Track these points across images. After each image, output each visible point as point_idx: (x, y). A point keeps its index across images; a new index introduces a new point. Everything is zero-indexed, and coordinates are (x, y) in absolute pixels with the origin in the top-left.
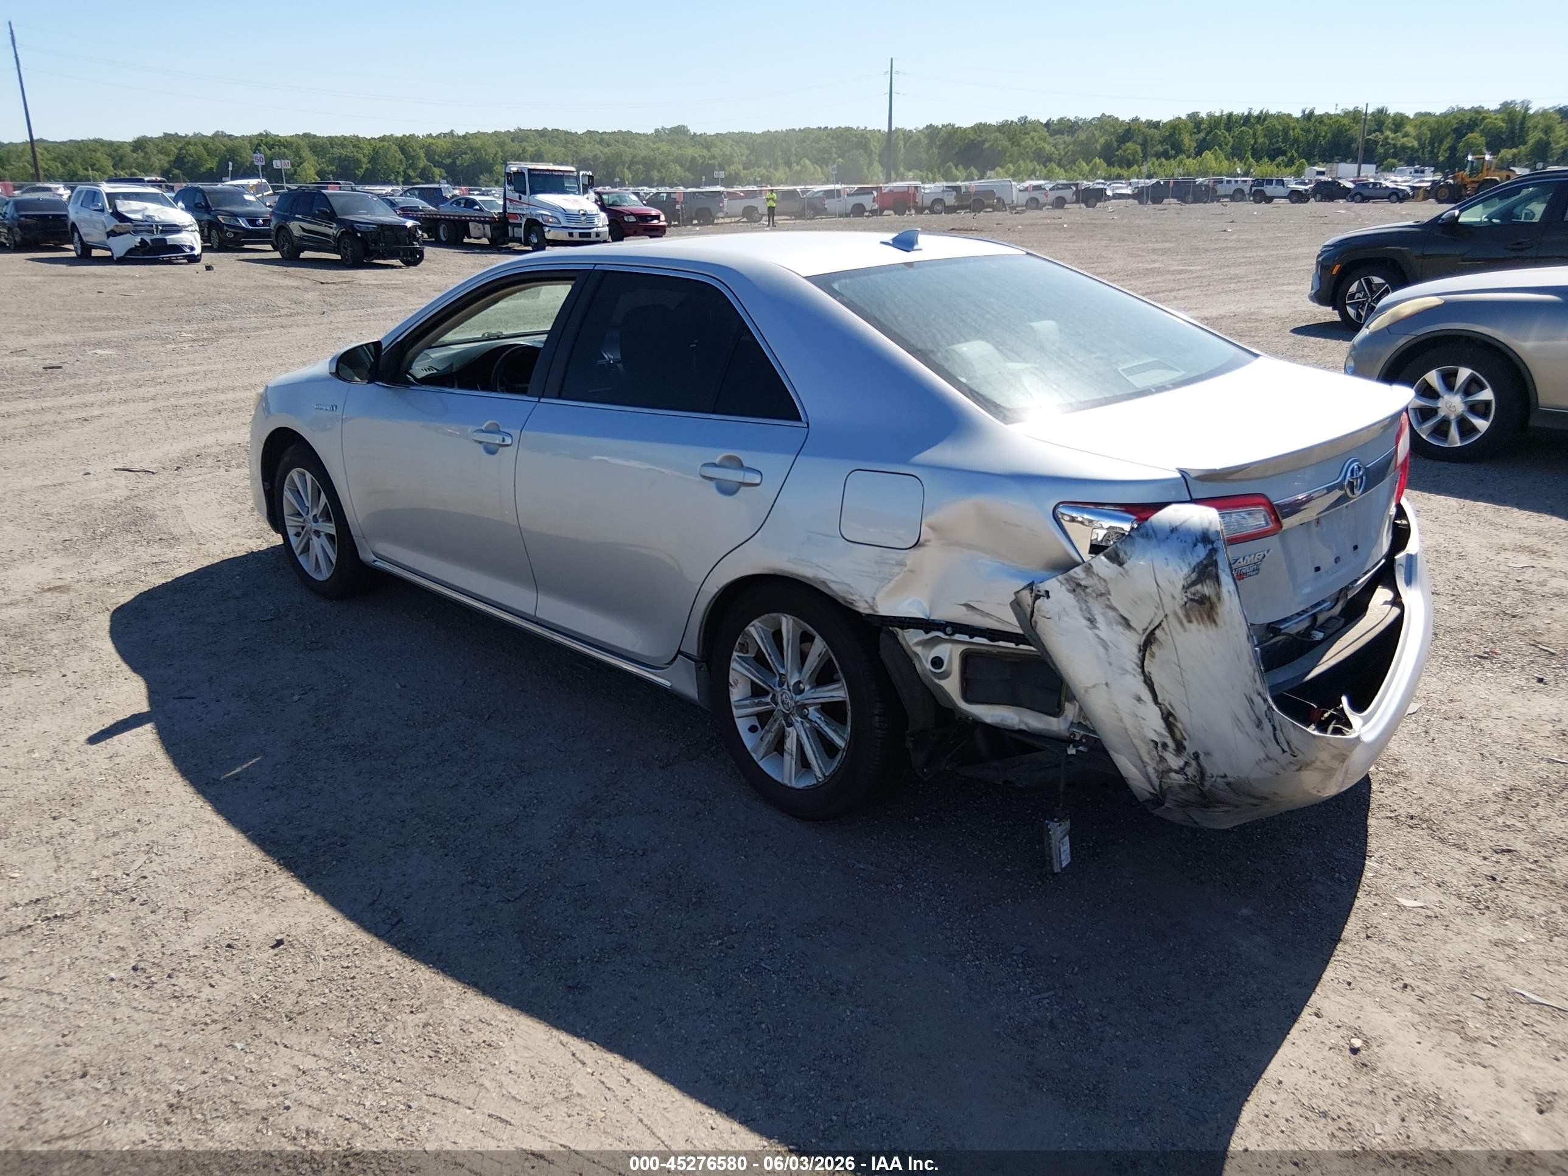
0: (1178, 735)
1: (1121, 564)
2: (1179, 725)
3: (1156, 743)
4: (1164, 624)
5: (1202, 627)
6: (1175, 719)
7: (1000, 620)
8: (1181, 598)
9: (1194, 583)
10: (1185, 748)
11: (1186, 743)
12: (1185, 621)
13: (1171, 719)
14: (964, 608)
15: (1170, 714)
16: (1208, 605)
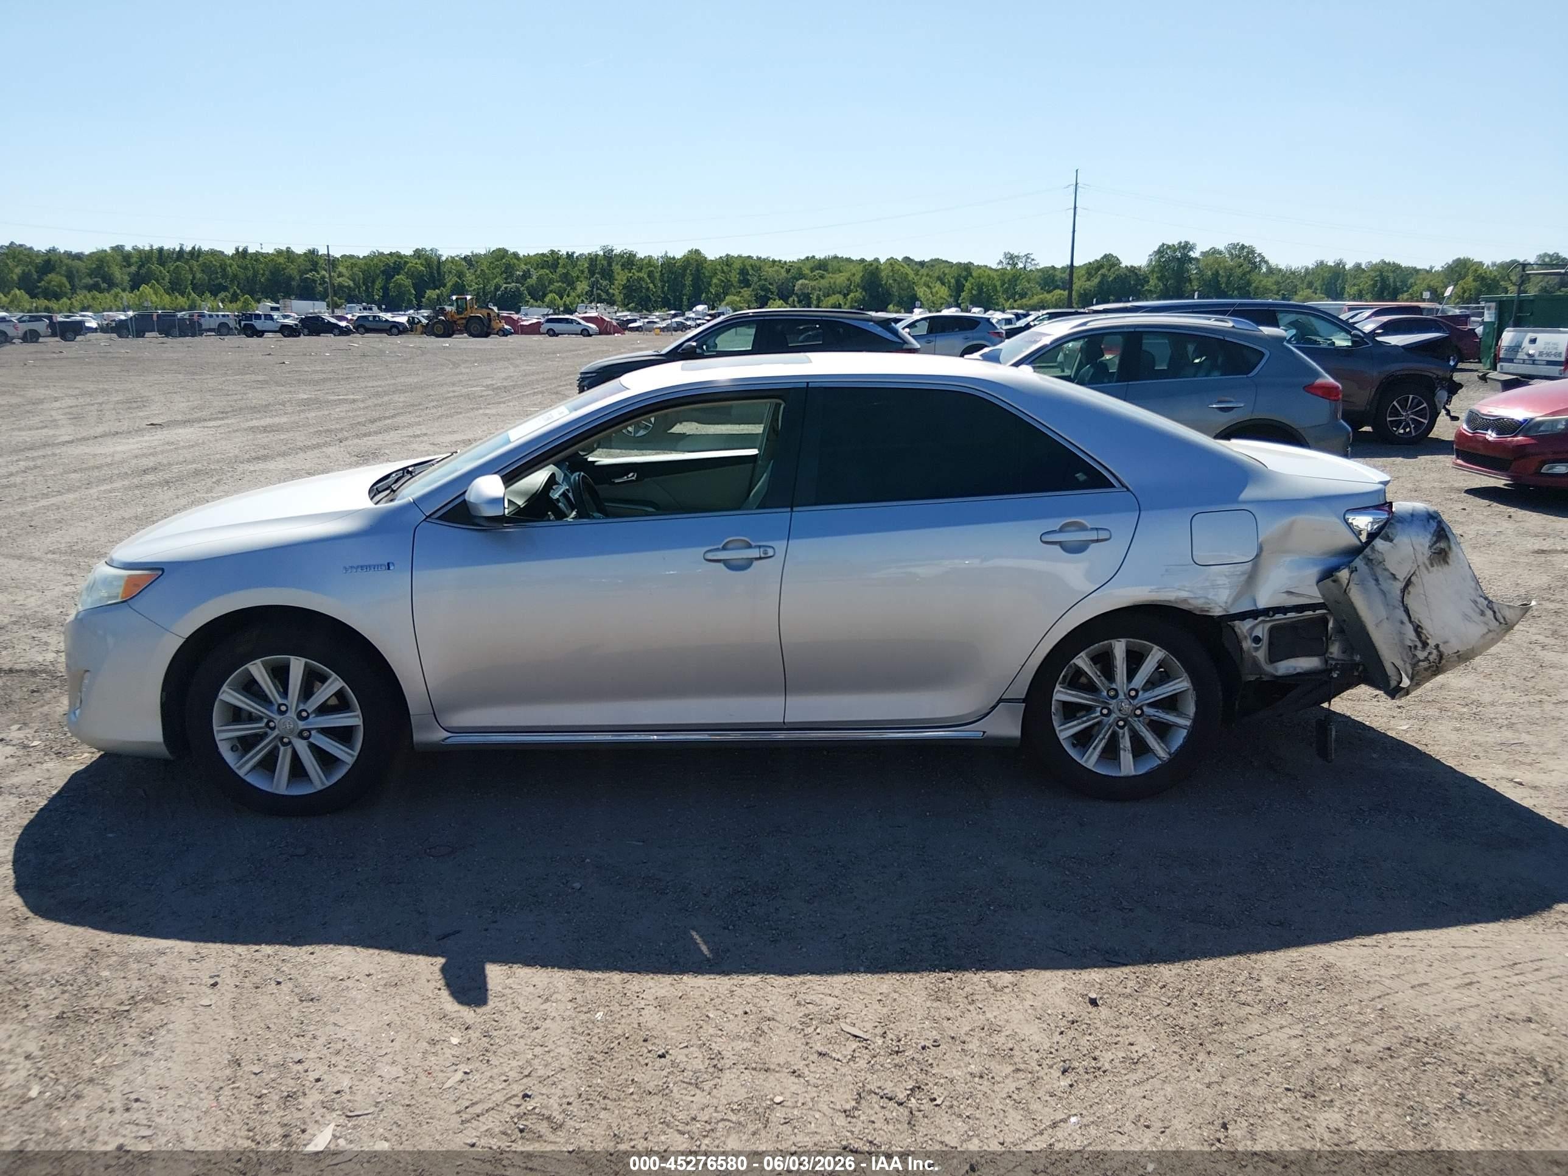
0: (1423, 637)
1: (1391, 541)
2: (1424, 631)
3: (1410, 647)
4: (1417, 572)
5: (1440, 568)
6: (1422, 628)
7: (1310, 597)
8: (1427, 553)
9: (1435, 543)
10: (1428, 644)
11: (1429, 641)
12: (1429, 567)
13: (1419, 629)
14: (1285, 595)
15: (1419, 626)
16: (1443, 554)
